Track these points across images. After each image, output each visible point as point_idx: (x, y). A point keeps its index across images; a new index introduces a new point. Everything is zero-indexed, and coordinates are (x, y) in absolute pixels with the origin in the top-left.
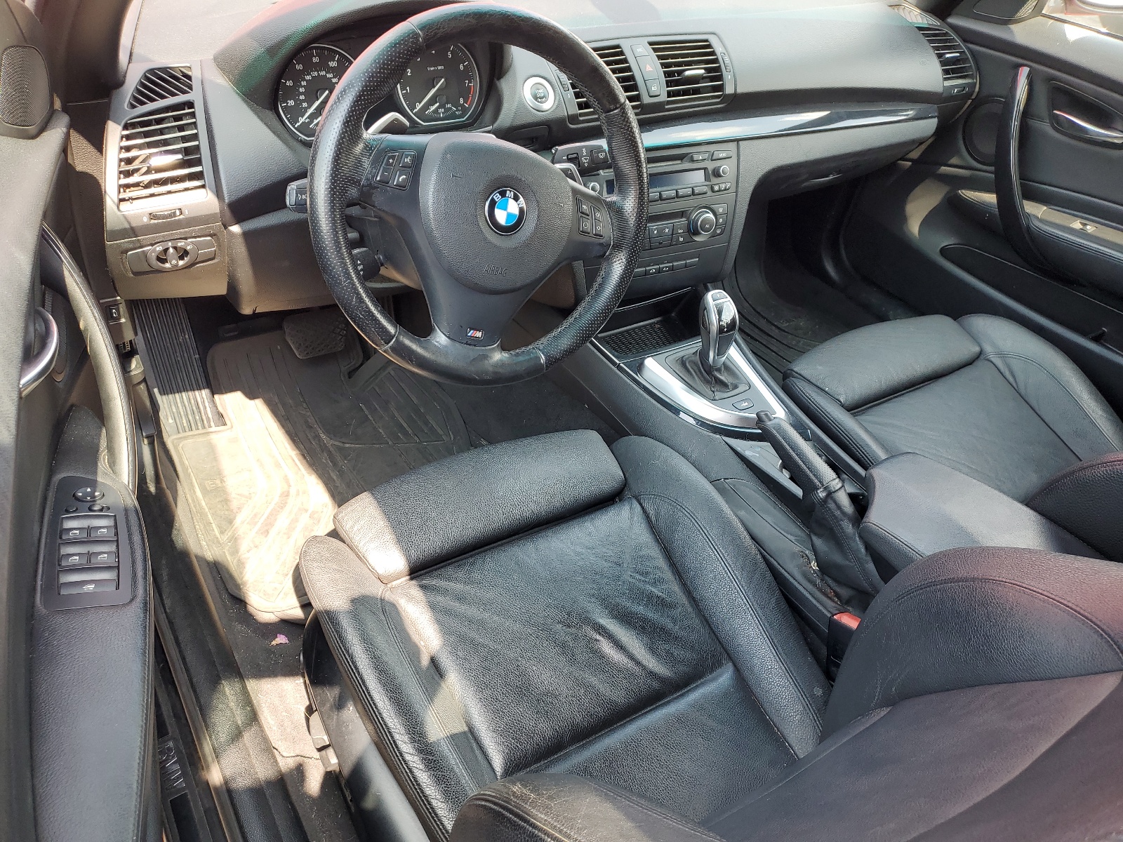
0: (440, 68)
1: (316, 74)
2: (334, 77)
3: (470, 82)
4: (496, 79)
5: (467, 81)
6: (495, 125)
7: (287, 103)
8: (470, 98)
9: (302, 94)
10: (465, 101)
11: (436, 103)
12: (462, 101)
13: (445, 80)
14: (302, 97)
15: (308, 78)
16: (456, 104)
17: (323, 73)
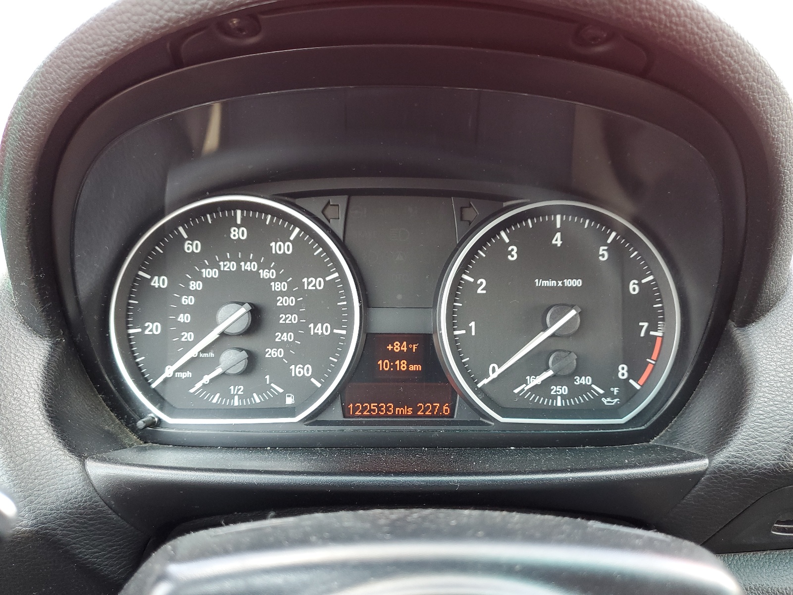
0: (569, 283)
1: (232, 266)
2: (279, 279)
3: (653, 327)
4: (732, 324)
5: (646, 325)
6: (721, 458)
7: (144, 328)
8: (650, 368)
9: (186, 309)
10: (634, 374)
11: (547, 369)
12: (623, 371)
13: (580, 313)
14: (185, 318)
15: (210, 273)
16: (607, 379)
17: (250, 266)
